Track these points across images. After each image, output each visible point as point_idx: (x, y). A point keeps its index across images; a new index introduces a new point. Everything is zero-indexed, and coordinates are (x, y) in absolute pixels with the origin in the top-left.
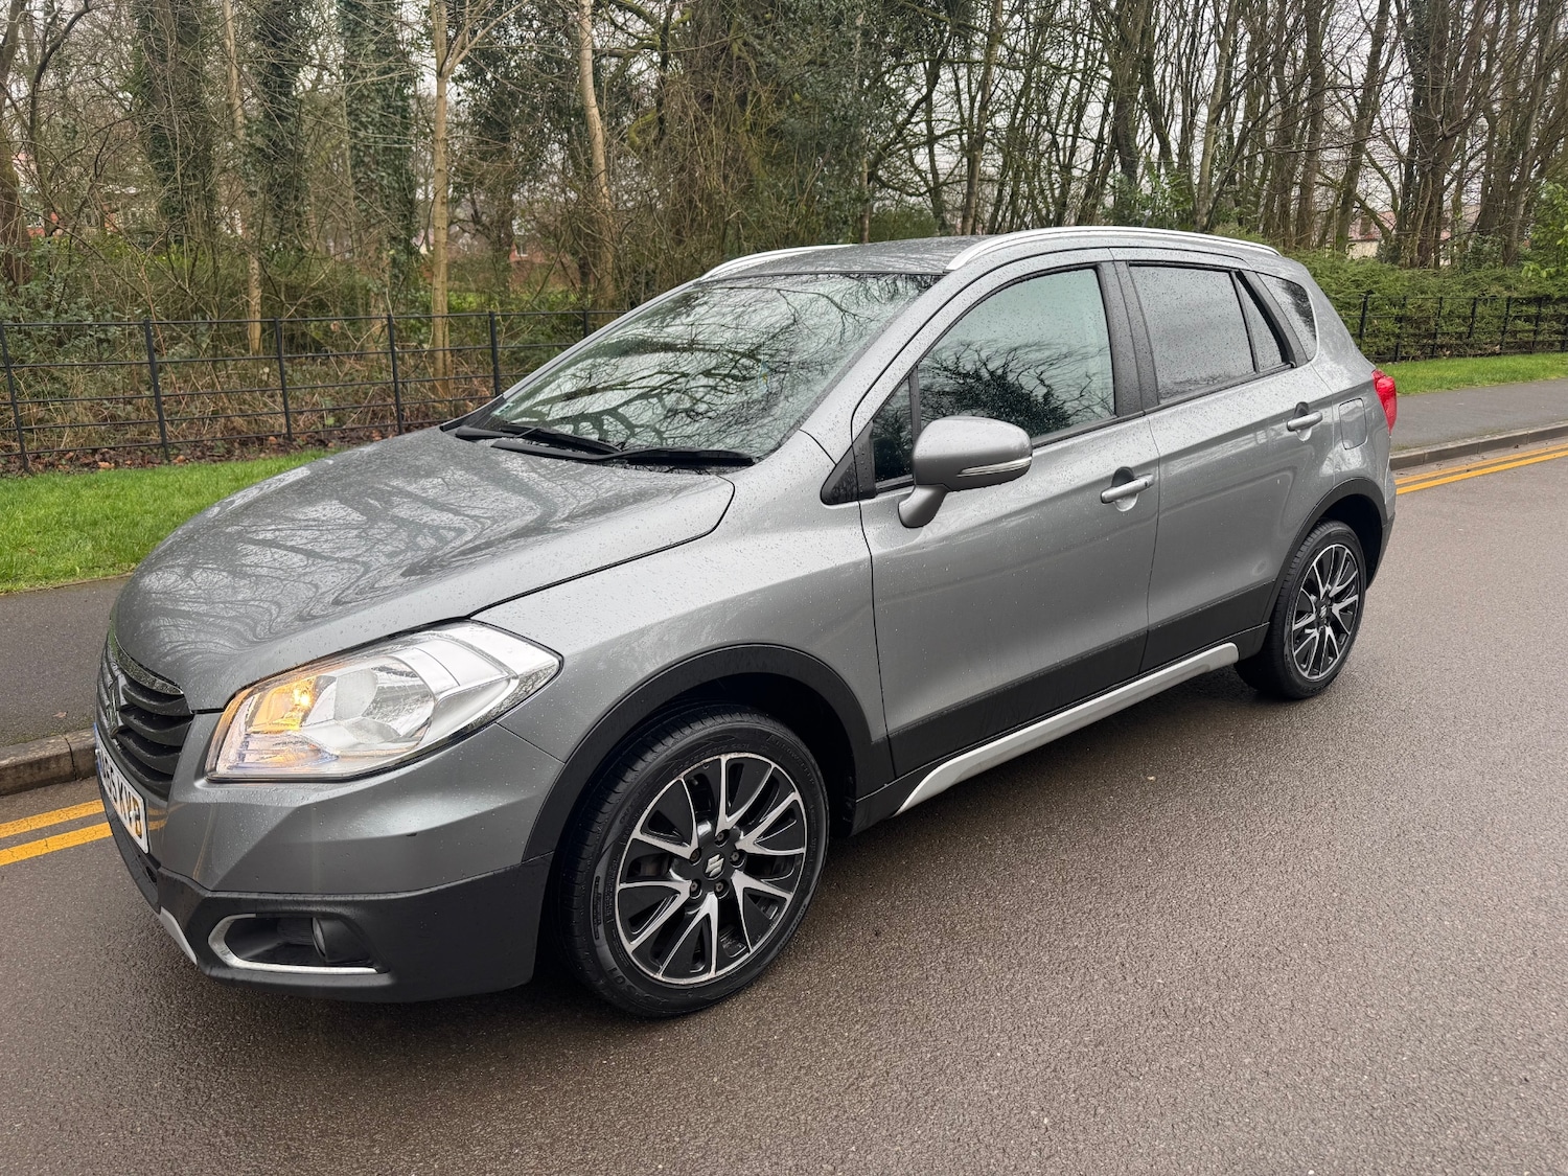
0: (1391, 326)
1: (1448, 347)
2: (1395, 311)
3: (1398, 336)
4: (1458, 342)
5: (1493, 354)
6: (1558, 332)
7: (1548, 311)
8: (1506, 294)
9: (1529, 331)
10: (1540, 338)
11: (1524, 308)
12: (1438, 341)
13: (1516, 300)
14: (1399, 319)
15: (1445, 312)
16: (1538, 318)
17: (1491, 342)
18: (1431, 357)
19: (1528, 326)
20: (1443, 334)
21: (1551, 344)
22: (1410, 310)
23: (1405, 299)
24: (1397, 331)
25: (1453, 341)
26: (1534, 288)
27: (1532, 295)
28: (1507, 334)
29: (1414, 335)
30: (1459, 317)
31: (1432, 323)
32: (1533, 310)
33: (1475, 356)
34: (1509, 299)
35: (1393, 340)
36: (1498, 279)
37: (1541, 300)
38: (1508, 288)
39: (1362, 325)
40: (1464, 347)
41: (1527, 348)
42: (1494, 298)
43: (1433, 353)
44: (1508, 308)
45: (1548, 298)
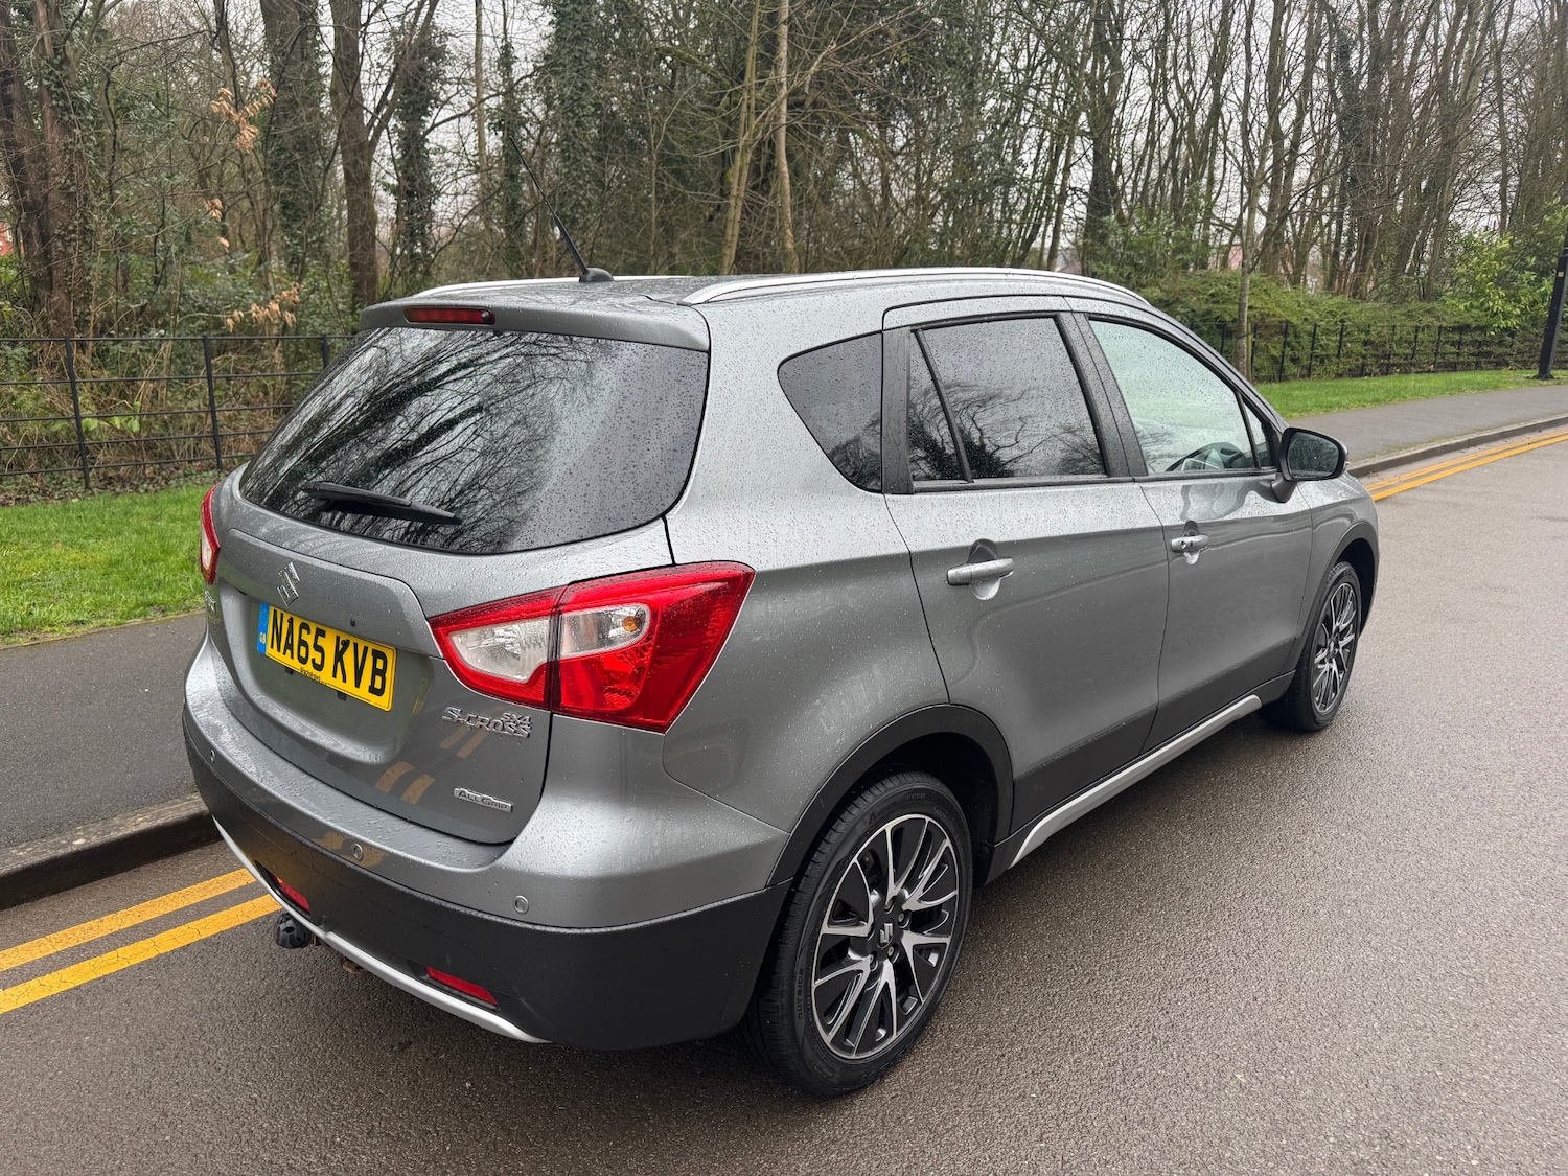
0: (1358, 348)
1: (1398, 365)
2: (1363, 336)
3: (1364, 357)
4: (1406, 362)
5: (1429, 371)
6: (1473, 355)
7: (1467, 337)
8: (1437, 324)
9: (1453, 354)
10: (1461, 359)
11: (1450, 335)
12: (1392, 361)
13: (1445, 329)
14: (1366, 343)
15: (1396, 338)
16: (1459, 343)
17: (1428, 362)
18: (1386, 374)
19: (1453, 350)
20: (1395, 355)
21: (1469, 364)
22: (1373, 336)
23: (1369, 326)
24: (1364, 353)
25: (1402, 361)
26: (1457, 319)
27: (1456, 325)
28: (1439, 356)
29: (1374, 356)
30: (1406, 342)
31: (1388, 346)
32: (1457, 337)
33: (1417, 373)
34: (1440, 327)
35: (1361, 359)
36: (1428, 311)
37: (1462, 329)
38: (1438, 319)
39: (1340, 347)
40: (1409, 366)
41: (1453, 367)
42: (1428, 327)
43: (1386, 371)
44: (1439, 334)
45: (1468, 326)
